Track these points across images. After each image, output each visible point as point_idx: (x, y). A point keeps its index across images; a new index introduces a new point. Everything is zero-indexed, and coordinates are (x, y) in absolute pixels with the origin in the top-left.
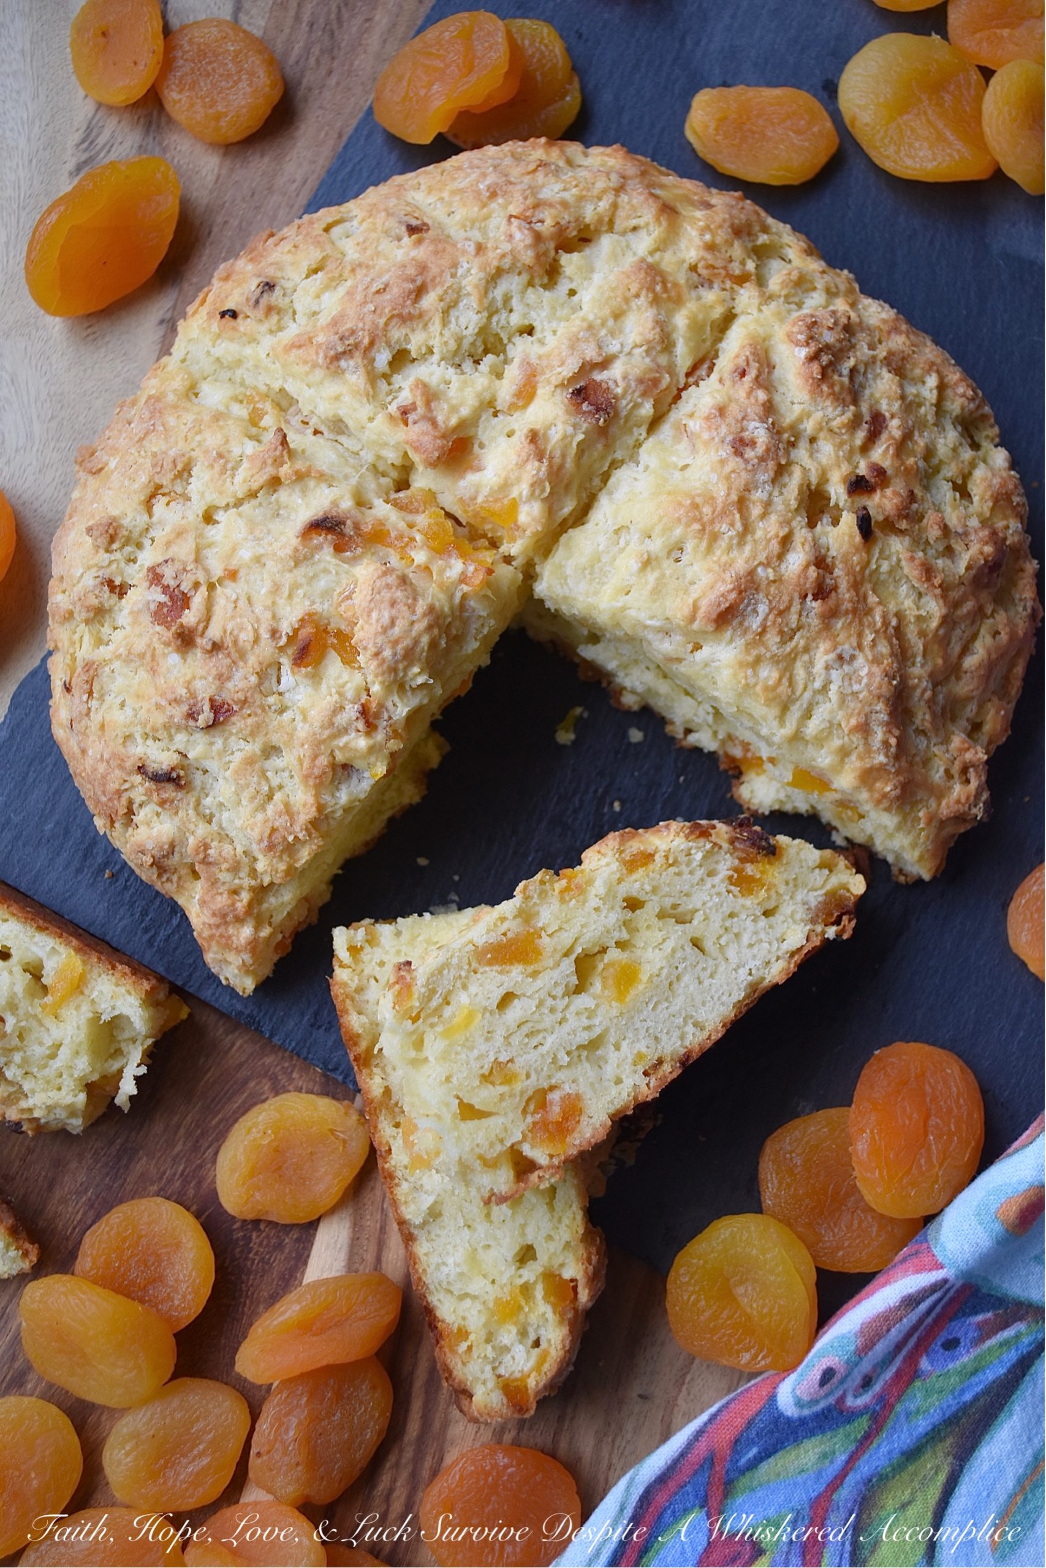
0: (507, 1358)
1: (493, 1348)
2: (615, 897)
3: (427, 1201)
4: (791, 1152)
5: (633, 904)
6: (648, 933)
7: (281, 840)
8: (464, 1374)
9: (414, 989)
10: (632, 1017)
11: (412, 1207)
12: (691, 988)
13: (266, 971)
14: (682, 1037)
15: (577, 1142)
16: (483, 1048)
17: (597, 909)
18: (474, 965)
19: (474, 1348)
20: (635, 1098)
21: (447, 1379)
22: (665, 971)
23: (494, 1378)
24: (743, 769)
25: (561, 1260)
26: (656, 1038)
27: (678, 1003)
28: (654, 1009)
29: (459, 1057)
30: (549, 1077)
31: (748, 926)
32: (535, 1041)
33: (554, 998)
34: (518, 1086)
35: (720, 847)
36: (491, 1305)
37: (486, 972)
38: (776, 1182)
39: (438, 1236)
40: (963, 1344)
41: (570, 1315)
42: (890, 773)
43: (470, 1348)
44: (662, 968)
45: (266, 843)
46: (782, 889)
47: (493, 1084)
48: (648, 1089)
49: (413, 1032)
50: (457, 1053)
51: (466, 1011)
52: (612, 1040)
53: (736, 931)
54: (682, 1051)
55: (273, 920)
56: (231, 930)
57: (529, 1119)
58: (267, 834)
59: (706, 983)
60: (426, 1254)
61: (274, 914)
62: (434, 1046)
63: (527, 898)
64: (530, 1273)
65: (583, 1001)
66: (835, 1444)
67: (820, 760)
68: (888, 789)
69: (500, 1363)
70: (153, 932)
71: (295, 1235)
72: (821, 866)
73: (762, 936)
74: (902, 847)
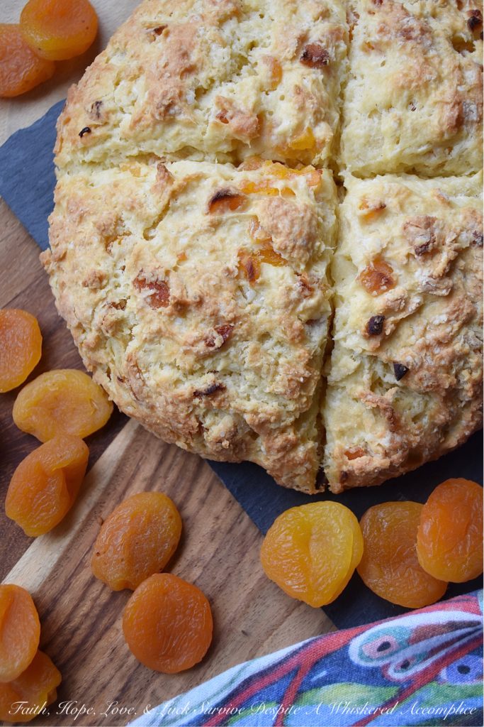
40: (471, 673)
66: (371, 696)
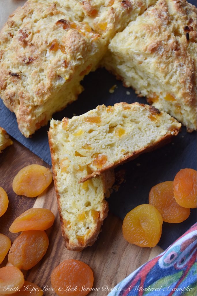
0: (80, 231)
1: (77, 228)
2: (120, 114)
3: (64, 187)
4: (158, 190)
5: (125, 117)
6: (128, 124)
7: (41, 92)
8: (68, 233)
9: (68, 123)
10: (122, 141)
11: (60, 188)
12: (137, 138)
13: (33, 131)
14: (134, 148)
15: (105, 166)
16: (84, 140)
17: (116, 116)
18: (84, 121)
19: (71, 227)
20: (121, 159)
21: (63, 234)
22: (131, 133)
23: (76, 235)
24: (153, 101)
25: (97, 206)
26: (127, 147)
27: (134, 140)
28: (128, 140)
29: (77, 141)
30: (99, 150)
31: (152, 128)
32: (97, 141)
33: (103, 132)
34: (91, 151)
35: (147, 110)
36: (77, 216)
37: (87, 123)
38: (153, 197)
39: (66, 197)
41: (97, 221)
42: (190, 95)
43: (70, 227)
44: (130, 132)
45: (37, 92)
46: (161, 122)
47: (85, 149)
48: (124, 158)
49: (66, 134)
50: (77, 140)
51: (81, 131)
52: (116, 145)
53: (149, 128)
54: (134, 151)
55: (36, 116)
56: (26, 116)
57: (93, 159)
58: (37, 90)
59: (141, 138)
60: (62, 201)
61: (37, 114)
62: (71, 137)
63: (99, 110)
64: (88, 209)
65: (110, 135)
67: (173, 89)
68: (189, 99)
69: (78, 232)
70: (7, 123)
71: (30, 201)
72: (171, 120)
73: (156, 131)
74: (191, 119)
